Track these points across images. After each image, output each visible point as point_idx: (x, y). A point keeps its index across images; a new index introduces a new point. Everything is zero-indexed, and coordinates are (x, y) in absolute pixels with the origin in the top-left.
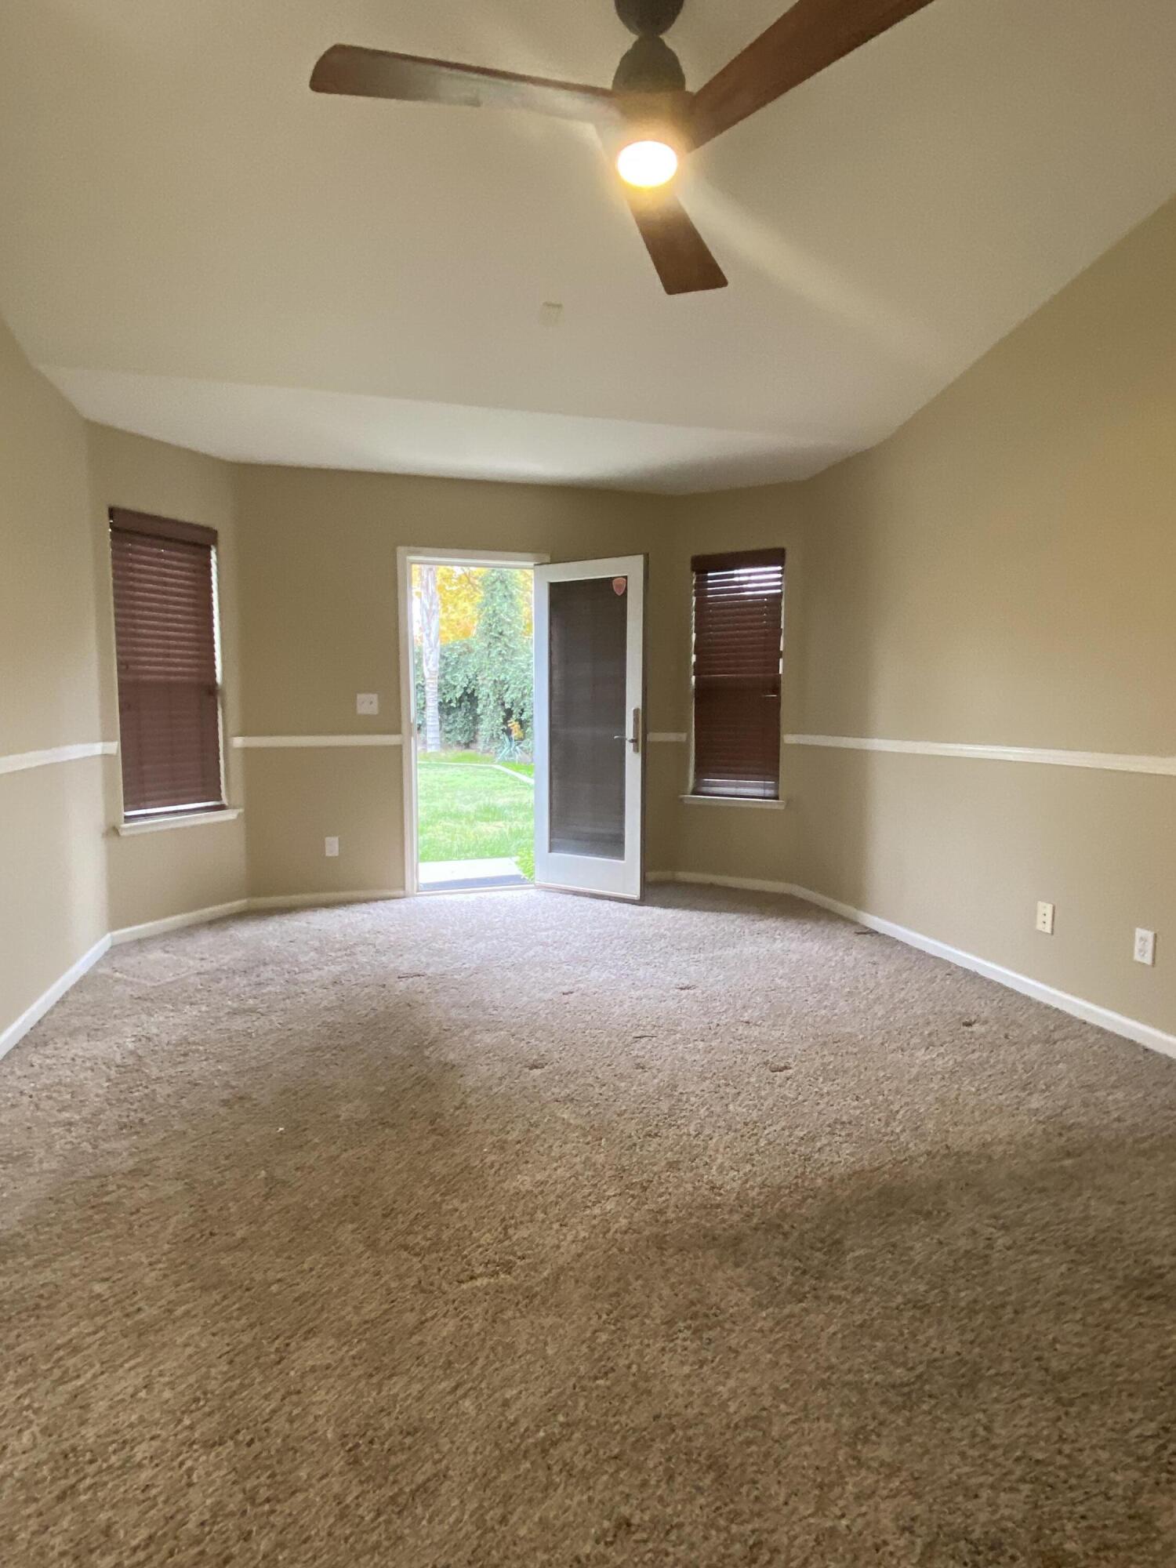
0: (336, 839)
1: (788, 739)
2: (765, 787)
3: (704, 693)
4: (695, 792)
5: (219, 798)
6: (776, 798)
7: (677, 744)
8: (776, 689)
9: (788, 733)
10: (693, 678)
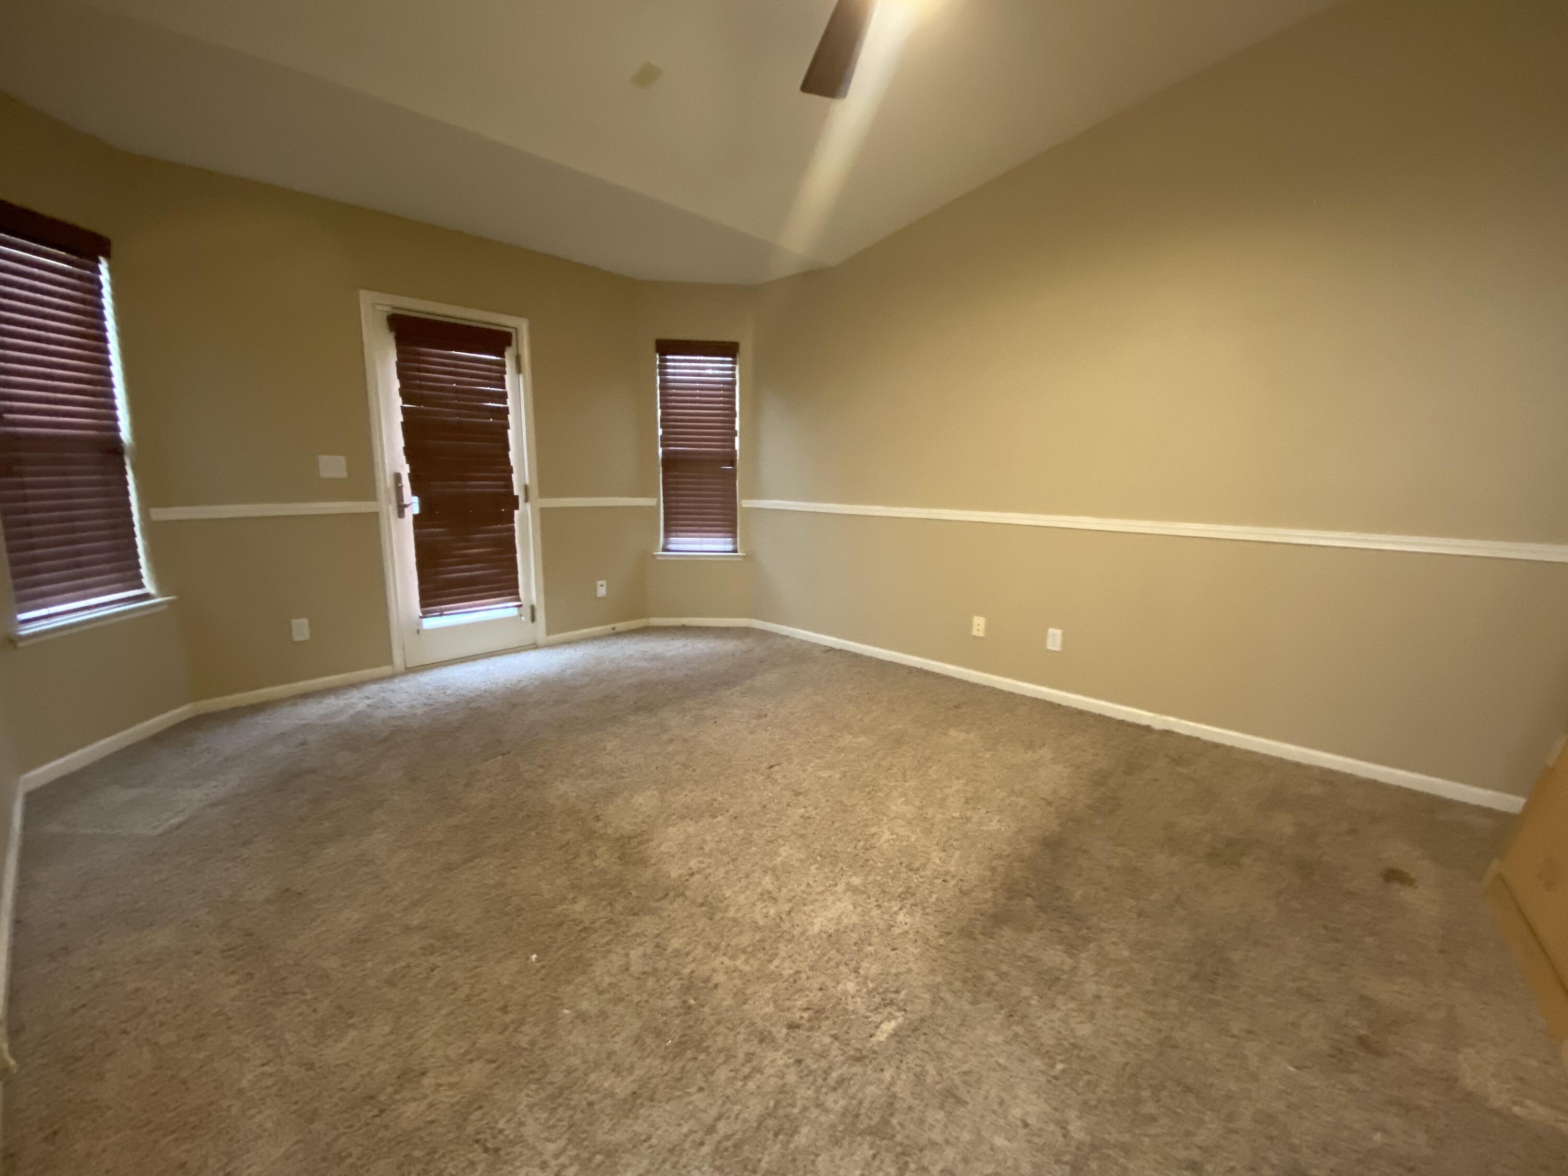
0: (305, 621)
1: (744, 504)
2: (726, 543)
3: (670, 462)
4: (665, 550)
5: (141, 586)
6: (735, 551)
7: (650, 507)
8: (733, 462)
9: (743, 497)
10: (660, 450)
